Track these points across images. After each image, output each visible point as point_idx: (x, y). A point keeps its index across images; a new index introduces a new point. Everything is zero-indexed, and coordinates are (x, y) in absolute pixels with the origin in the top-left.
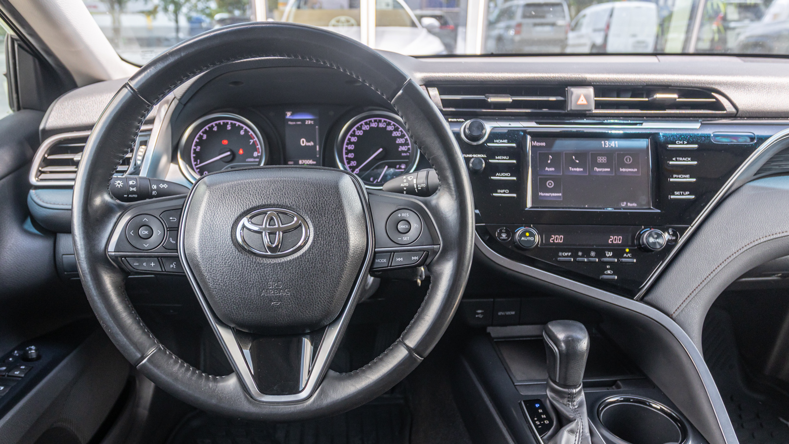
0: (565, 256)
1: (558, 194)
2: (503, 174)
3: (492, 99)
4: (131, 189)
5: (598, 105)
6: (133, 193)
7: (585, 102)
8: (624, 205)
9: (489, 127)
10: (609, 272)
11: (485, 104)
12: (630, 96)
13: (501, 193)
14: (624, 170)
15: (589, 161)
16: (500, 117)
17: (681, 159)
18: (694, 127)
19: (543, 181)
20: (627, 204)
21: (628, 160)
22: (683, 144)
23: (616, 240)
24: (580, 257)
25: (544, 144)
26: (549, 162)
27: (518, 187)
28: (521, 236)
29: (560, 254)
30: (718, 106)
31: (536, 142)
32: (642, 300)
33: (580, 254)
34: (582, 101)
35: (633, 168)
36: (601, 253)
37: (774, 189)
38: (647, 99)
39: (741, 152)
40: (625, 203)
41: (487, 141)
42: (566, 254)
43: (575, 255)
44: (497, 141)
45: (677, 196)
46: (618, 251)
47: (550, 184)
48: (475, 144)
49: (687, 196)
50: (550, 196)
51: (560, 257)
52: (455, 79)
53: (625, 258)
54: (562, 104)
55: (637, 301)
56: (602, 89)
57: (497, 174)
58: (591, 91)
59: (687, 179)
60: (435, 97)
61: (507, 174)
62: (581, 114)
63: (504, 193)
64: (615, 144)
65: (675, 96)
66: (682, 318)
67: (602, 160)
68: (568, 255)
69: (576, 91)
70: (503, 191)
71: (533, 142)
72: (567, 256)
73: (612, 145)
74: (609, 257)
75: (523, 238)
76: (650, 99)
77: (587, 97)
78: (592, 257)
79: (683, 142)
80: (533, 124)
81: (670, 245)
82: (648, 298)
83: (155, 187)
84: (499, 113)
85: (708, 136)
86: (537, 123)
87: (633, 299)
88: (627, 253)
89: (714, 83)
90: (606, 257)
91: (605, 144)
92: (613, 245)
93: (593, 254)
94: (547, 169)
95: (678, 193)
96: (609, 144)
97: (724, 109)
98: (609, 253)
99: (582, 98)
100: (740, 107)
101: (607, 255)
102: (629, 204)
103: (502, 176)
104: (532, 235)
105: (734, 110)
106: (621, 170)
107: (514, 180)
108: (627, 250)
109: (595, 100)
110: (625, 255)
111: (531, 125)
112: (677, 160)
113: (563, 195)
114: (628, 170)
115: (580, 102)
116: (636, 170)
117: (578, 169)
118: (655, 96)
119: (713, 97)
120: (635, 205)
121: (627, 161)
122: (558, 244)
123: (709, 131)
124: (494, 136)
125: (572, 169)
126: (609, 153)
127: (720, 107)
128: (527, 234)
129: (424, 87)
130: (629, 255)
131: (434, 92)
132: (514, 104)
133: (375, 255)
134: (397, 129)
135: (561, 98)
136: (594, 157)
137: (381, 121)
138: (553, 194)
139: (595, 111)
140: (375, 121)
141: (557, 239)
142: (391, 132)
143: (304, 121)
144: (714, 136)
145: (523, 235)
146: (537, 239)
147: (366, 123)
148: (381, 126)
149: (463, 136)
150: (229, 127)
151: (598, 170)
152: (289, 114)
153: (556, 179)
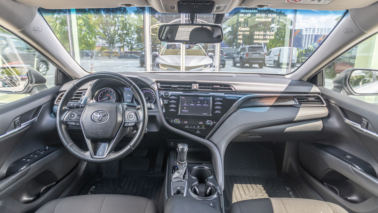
0: (187, 127)
3: (173, 86)
4: (74, 106)
5: (199, 88)
6: (75, 107)
7: (196, 87)
8: (204, 114)
9: (170, 93)
10: (198, 131)
11: (171, 87)
12: (211, 86)
14: (204, 105)
15: (195, 102)
16: (174, 91)
18: (223, 94)
19: (184, 107)
21: (206, 102)
23: (201, 123)
24: (191, 127)
25: (184, 98)
26: (185, 102)
27: (177, 108)
28: (175, 121)
29: (186, 126)
30: (231, 89)
32: (208, 139)
33: (191, 126)
34: (195, 87)
35: (207, 105)
36: (196, 127)
37: (246, 111)
39: (234, 101)
41: (170, 97)
42: (187, 126)
43: (189, 127)
45: (217, 112)
46: (201, 126)
47: (185, 108)
48: (167, 97)
49: (219, 112)
52: (164, 81)
53: (203, 128)
54: (191, 88)
55: (206, 139)
56: (200, 84)
57: (171, 105)
58: (198, 85)
59: (219, 107)
60: (159, 85)
61: (173, 105)
62: (196, 90)
64: (202, 98)
65: (219, 87)
66: (218, 145)
67: (199, 102)
69: (193, 85)
70: (172, 109)
71: (182, 97)
72: (188, 127)
74: (199, 127)
77: (196, 86)
79: (219, 98)
80: (182, 93)
81: (214, 125)
82: (209, 139)
83: (81, 106)
84: (175, 89)
86: (183, 92)
87: (205, 139)
88: (203, 127)
89: (229, 83)
90: (198, 127)
92: (200, 124)
93: (194, 126)
94: (185, 104)
97: (232, 90)
99: (195, 86)
100: (236, 90)
102: (205, 114)
104: (178, 121)
105: (235, 90)
108: (203, 126)
111: (181, 93)
112: (217, 103)
113: (188, 111)
115: (194, 87)
117: (193, 104)
118: (214, 86)
119: (230, 87)
122: (186, 124)
123: (226, 95)
124: (171, 96)
125: (191, 104)
126: (201, 101)
127: (232, 89)
128: (177, 121)
129: (156, 83)
130: (204, 127)
131: (159, 84)
132: (178, 87)
133: (125, 123)
134: (153, 93)
135: (191, 86)
136: (197, 101)
137: (149, 90)
138: (186, 111)
139: (199, 90)
140: (147, 90)
141: (186, 122)
142: (151, 93)
143: (129, 90)
144: (227, 97)
145: (176, 121)
146: (179, 122)
147: (145, 91)
148: (149, 91)
149: (164, 95)
150: (109, 91)
151: (198, 105)
152: (125, 88)
153: (187, 107)
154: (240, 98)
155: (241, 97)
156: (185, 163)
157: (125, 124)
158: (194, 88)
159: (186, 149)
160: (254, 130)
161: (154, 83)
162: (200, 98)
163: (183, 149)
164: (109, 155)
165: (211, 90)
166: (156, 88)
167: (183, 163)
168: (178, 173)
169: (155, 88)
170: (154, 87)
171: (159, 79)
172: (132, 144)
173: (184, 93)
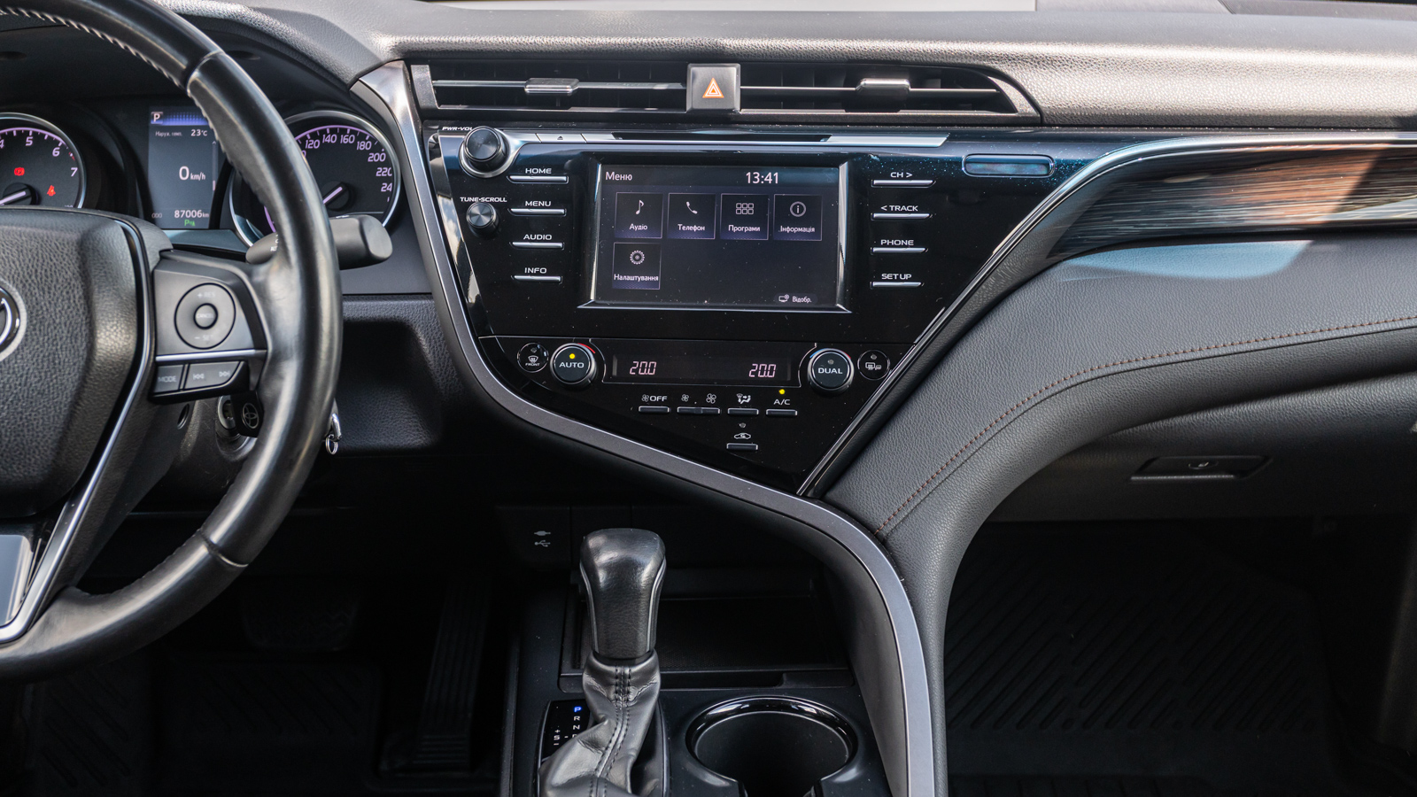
0: (654, 402)
1: (652, 278)
2: (536, 237)
3: (533, 87)
5: (747, 100)
7: (718, 94)
8: (784, 299)
9: (516, 142)
10: (743, 436)
11: (518, 97)
12: (842, 82)
13: (531, 274)
14: (788, 229)
15: (718, 211)
16: (545, 123)
17: (897, 208)
18: (932, 144)
19: (624, 251)
20: (790, 299)
21: (798, 209)
22: (905, 178)
23: (764, 371)
24: (685, 404)
25: (629, 177)
26: (638, 212)
27: (571, 263)
28: (558, 361)
29: (645, 398)
30: (1002, 102)
31: (613, 173)
32: (820, 495)
33: (685, 398)
34: (713, 91)
35: (808, 227)
36: (727, 399)
37: (1121, 273)
38: (854, 89)
40: (787, 297)
41: (512, 170)
42: (657, 399)
43: (674, 401)
44: (531, 171)
45: (887, 281)
46: (764, 393)
47: (637, 257)
48: (489, 175)
49: (906, 282)
50: (636, 281)
51: (645, 404)
52: (461, 48)
53: (777, 406)
54: (677, 98)
55: (804, 497)
56: (756, 68)
57: (527, 236)
58: (733, 72)
59: (908, 247)
60: (423, 82)
61: (544, 237)
62: (719, 118)
63: (538, 274)
64: (773, 178)
65: (905, 82)
66: (898, 540)
67: (745, 209)
68: (660, 400)
69: (699, 72)
70: (534, 270)
71: (607, 173)
72: (660, 403)
73: (766, 179)
74: (745, 405)
75: (562, 364)
76: (858, 88)
77: (724, 86)
78: (710, 405)
79: (905, 175)
80: (609, 138)
81: (866, 383)
82: (833, 495)
84: (551, 113)
85: (957, 162)
86: (616, 136)
87: (794, 493)
88: (781, 398)
89: (986, 57)
90: (739, 405)
91: (753, 178)
92: (757, 380)
93: (711, 398)
94: (632, 226)
95: (888, 276)
96: (760, 177)
97: (1013, 110)
98: (745, 397)
99: (713, 85)
101: (740, 400)
102: (795, 299)
103: (536, 241)
104: (581, 357)
105: (1030, 110)
106: (782, 229)
107: (559, 248)
108: (782, 392)
109: (741, 90)
110: (777, 401)
111: (602, 139)
112: (889, 211)
113: (662, 279)
114: (795, 230)
115: (708, 94)
116: (813, 230)
117: (695, 228)
118: (862, 83)
119: (994, 86)
120: (807, 300)
121: (795, 212)
122: (647, 378)
123: (960, 152)
124: (521, 164)
125: (684, 228)
126: (760, 197)
127: (1006, 105)
128: (572, 356)
129: (401, 65)
130: (785, 401)
131: (422, 73)
132: (580, 98)
133: (156, 368)
134: (378, 147)
135: (677, 86)
136: (730, 203)
137: (344, 132)
138: (643, 278)
139: (744, 112)
140: (333, 131)
141: (645, 368)
142: (366, 153)
143: (186, 130)
144: (967, 162)
145: (564, 357)
146: (593, 367)
147: (314, 136)
148: (345, 140)
149: (464, 162)
150: (29, 142)
151: (735, 229)
152: (156, 115)
153: (647, 248)
154: (1072, 167)
155: (1080, 165)
156: (647, 674)
157: (161, 379)
158: (706, 95)
159: (650, 568)
160: (1178, 421)
161: (380, 65)
162: (755, 177)
163: (624, 571)
164: (47, 623)
165: (842, 112)
166: (400, 104)
167: (627, 671)
168: (594, 744)
169: (393, 100)
170: (387, 99)
171: (421, 34)
172: (219, 532)
173: (625, 136)
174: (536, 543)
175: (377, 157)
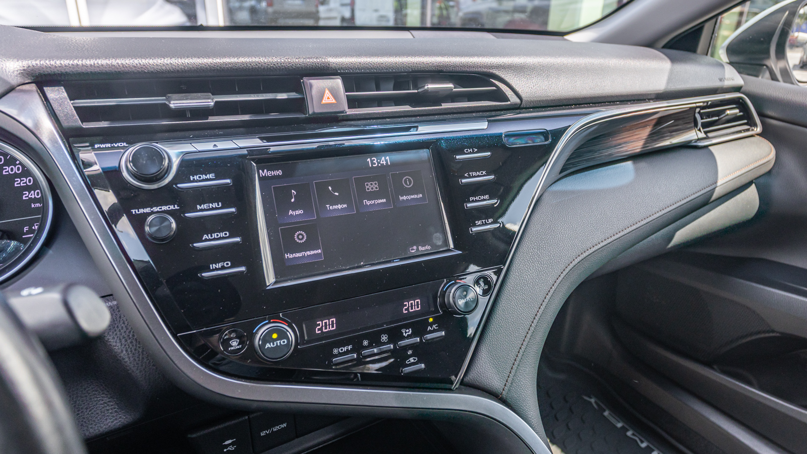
0: (343, 353)
1: (316, 252)
2: (215, 235)
3: (176, 102)
5: (353, 102)
7: (333, 101)
8: (413, 250)
9: (175, 152)
10: (412, 360)
11: (164, 111)
13: (216, 269)
14: (405, 198)
15: (353, 191)
16: (197, 133)
17: (474, 174)
18: (480, 127)
19: (289, 233)
20: (418, 249)
21: (408, 182)
22: (473, 153)
23: (413, 306)
24: (367, 348)
25: (280, 172)
26: (293, 200)
27: (246, 253)
28: (262, 341)
29: (335, 351)
30: (502, 96)
31: (265, 170)
32: (464, 386)
33: (366, 343)
34: (328, 99)
35: (417, 194)
36: (395, 335)
38: (417, 91)
40: (415, 247)
41: (176, 180)
42: (345, 349)
43: (358, 348)
44: (197, 177)
45: (479, 227)
46: (419, 325)
47: (300, 237)
48: (156, 187)
49: (489, 225)
50: (303, 257)
51: (336, 356)
52: (97, 70)
53: (431, 332)
54: (300, 105)
56: (352, 78)
57: (205, 237)
58: (338, 82)
59: (486, 200)
60: (61, 103)
61: (222, 234)
62: (332, 118)
63: (223, 268)
64: (386, 161)
65: (450, 85)
67: (372, 186)
68: (347, 350)
69: (317, 85)
70: (219, 265)
71: (260, 171)
72: (347, 352)
73: (381, 163)
74: (409, 337)
75: (268, 345)
76: (420, 90)
77: (334, 93)
78: (384, 344)
79: (473, 150)
80: (256, 141)
85: (499, 136)
86: (262, 139)
87: (450, 390)
88: (431, 324)
90: (403, 338)
91: (373, 163)
93: (384, 338)
94: (291, 212)
95: (479, 223)
96: (377, 161)
97: (507, 100)
98: (407, 331)
99: (327, 94)
100: (523, 95)
101: (404, 334)
102: (420, 248)
103: (215, 239)
105: (518, 101)
106: (401, 198)
107: (237, 243)
108: (431, 320)
109: (347, 95)
110: (429, 328)
112: (470, 177)
113: (324, 251)
114: (409, 197)
115: (325, 100)
116: (421, 195)
117: (340, 207)
118: (426, 87)
120: (429, 247)
121: (406, 184)
122: (330, 335)
123: (499, 130)
125: (331, 207)
126: (380, 174)
128: (275, 336)
129: (33, 87)
130: (434, 326)
131: (57, 95)
132: (222, 108)
135: (293, 95)
136: (361, 183)
138: (308, 253)
139: (350, 112)
141: (327, 325)
144: (506, 136)
145: (267, 338)
146: (291, 335)
149: (125, 174)
151: (369, 203)
153: (308, 228)
158: (324, 102)
161: (11, 89)
162: (374, 161)
166: (47, 129)
169: (37, 125)
170: (29, 124)
171: (51, 58)
173: (269, 139)
174: (225, 450)
175: (12, 170)
